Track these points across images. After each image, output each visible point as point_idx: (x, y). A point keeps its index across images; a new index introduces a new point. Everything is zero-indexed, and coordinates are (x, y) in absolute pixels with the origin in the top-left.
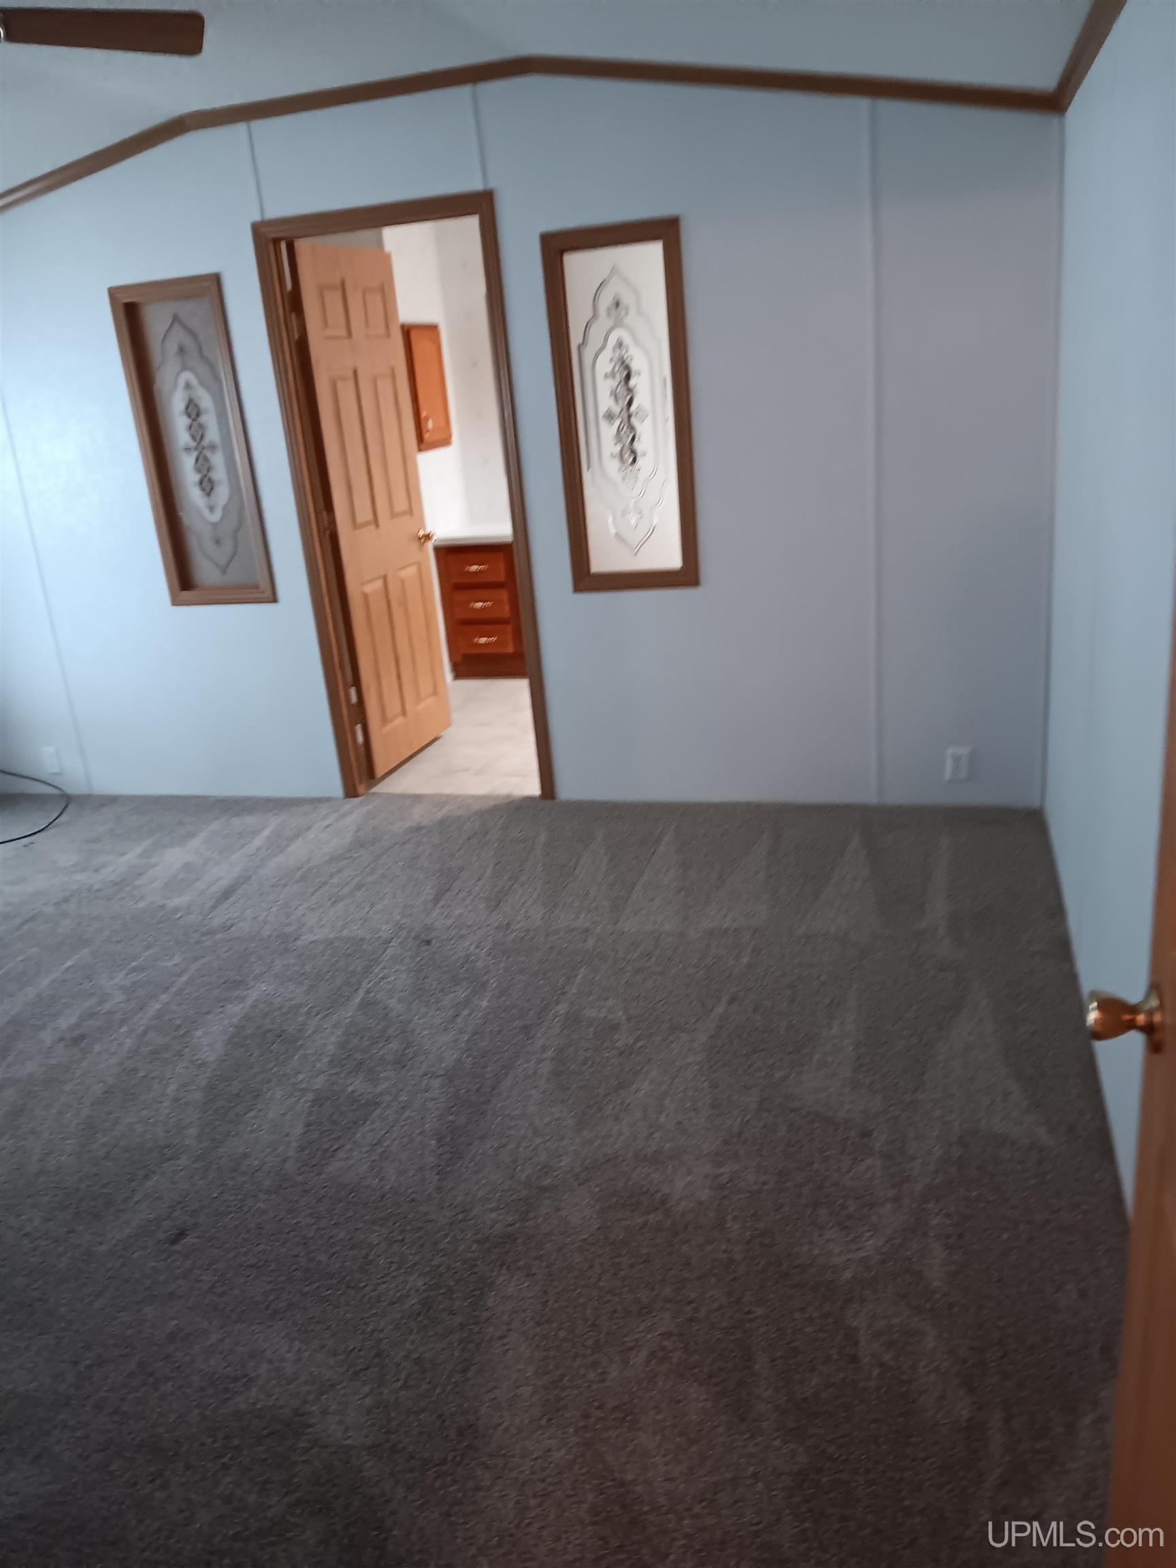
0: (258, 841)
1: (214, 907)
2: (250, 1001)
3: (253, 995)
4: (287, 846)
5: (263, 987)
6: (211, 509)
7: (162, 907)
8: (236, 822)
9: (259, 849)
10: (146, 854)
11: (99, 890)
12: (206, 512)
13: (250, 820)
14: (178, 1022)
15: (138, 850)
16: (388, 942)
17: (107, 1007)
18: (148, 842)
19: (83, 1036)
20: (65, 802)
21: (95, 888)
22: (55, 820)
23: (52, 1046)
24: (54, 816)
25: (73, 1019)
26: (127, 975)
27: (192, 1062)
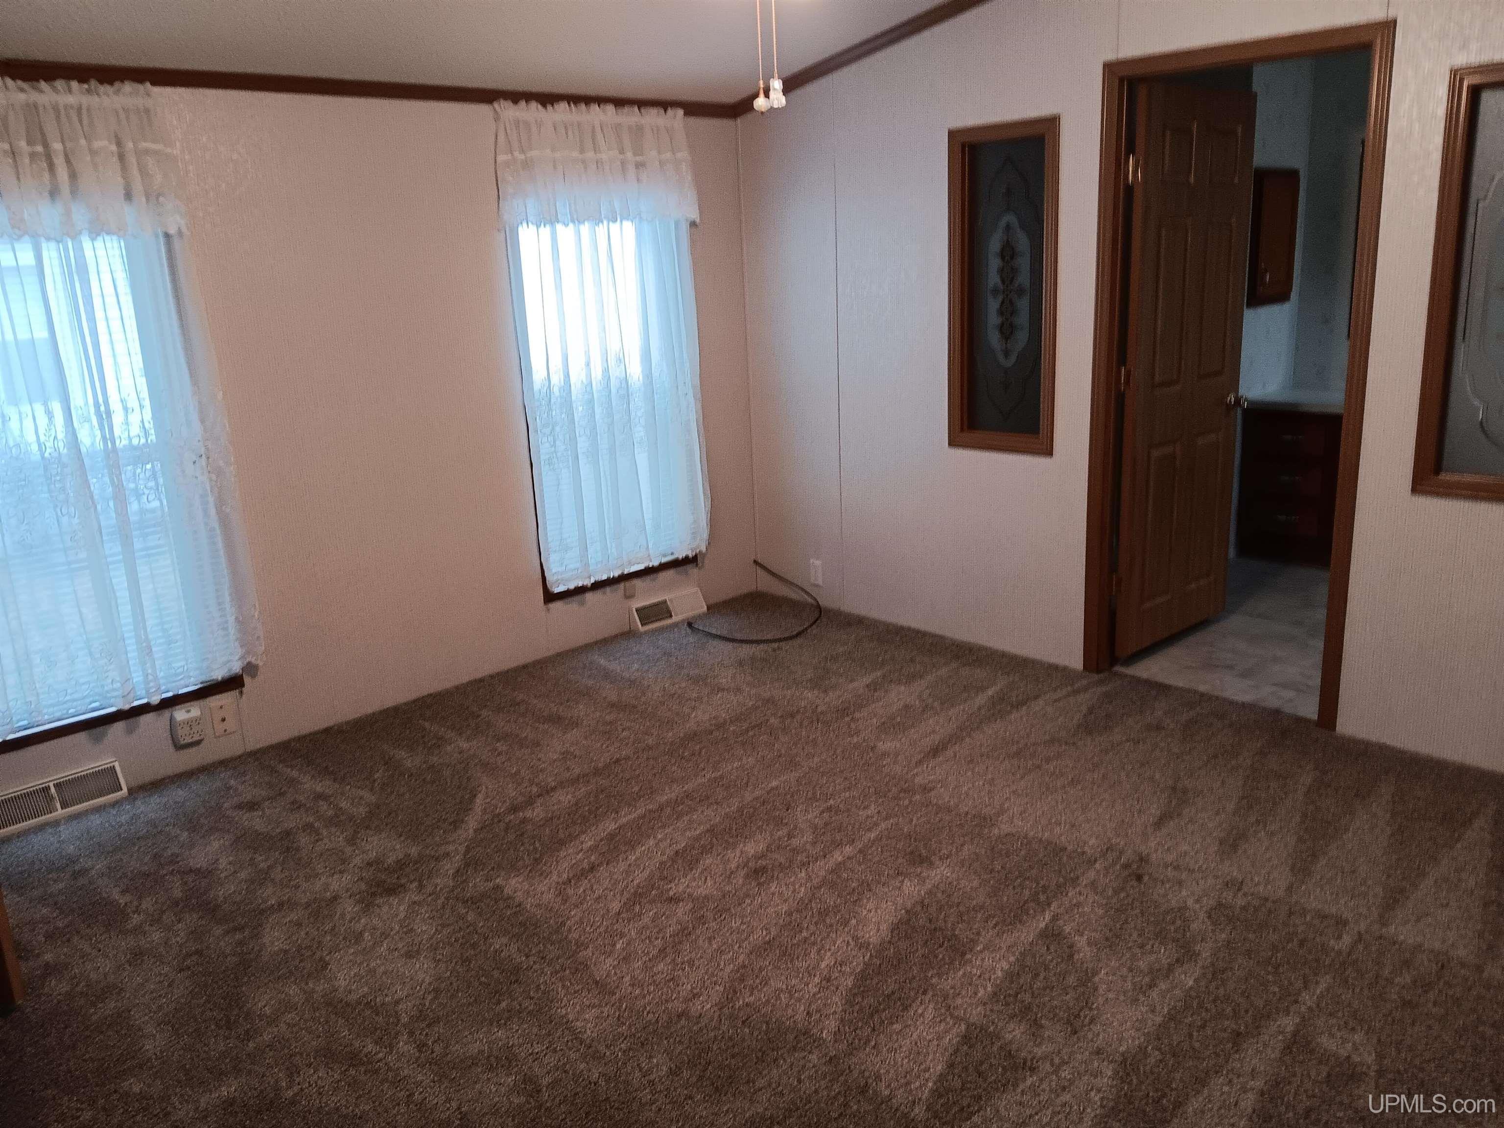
0: (980, 699)
1: (919, 763)
2: (930, 884)
3: (934, 879)
4: (1010, 712)
5: (947, 872)
6: (1007, 353)
8: (965, 672)
9: (980, 708)
10: (873, 687)
12: (1001, 358)
13: (980, 673)
15: (867, 680)
16: (1092, 862)
17: (795, 842)
18: (879, 674)
19: (764, 869)
20: (816, 615)
21: (819, 709)
22: (806, 629)
23: (735, 870)
24: (807, 625)
25: (762, 847)
26: (823, 812)
27: (856, 938)
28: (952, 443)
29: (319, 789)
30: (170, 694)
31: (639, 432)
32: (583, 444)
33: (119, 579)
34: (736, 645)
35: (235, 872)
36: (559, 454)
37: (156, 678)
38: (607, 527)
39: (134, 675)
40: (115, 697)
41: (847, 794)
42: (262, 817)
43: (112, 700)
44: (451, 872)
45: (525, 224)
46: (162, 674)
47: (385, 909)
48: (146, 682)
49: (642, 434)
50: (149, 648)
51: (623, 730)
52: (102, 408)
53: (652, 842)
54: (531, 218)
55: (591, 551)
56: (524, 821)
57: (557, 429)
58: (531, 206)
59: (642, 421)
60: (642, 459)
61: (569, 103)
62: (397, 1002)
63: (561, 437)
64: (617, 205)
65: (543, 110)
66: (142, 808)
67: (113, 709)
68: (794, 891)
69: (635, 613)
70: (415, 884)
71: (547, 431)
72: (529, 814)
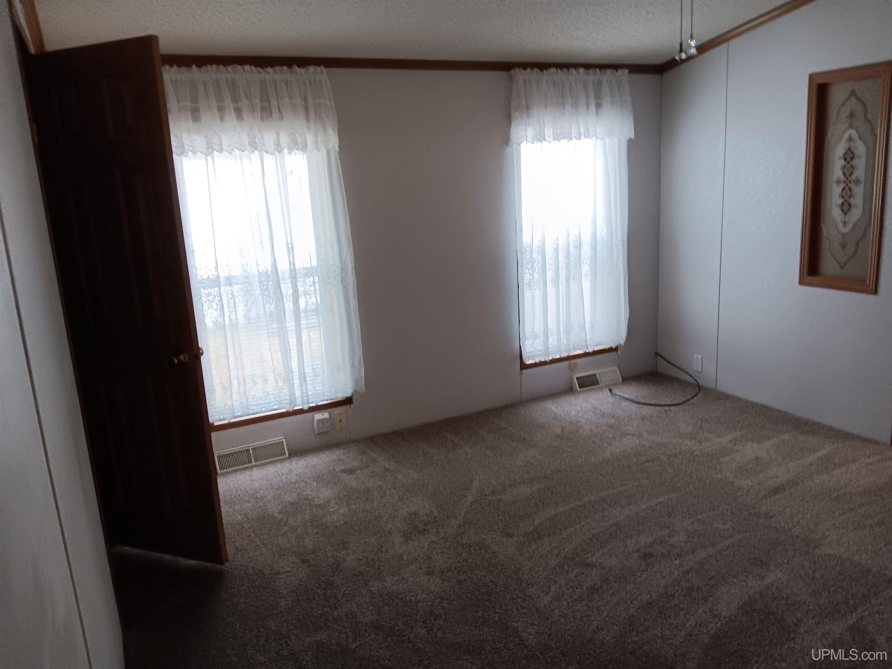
0: (812, 458)
1: (765, 497)
2: (768, 581)
3: (771, 578)
4: (832, 470)
5: (780, 575)
6: (845, 223)
7: (732, 483)
8: (801, 438)
9: (811, 464)
10: (734, 442)
11: (697, 456)
12: (840, 226)
13: (812, 440)
14: (713, 574)
15: (730, 437)
17: (673, 540)
18: (739, 434)
19: (651, 555)
20: (697, 390)
21: (695, 454)
22: (689, 400)
23: (631, 552)
24: (689, 397)
25: (650, 540)
26: (693, 523)
27: (711, 610)
28: (802, 282)
29: (387, 466)
30: (314, 405)
31: (586, 268)
32: (550, 275)
33: (292, 340)
34: (640, 406)
35: (338, 509)
36: (535, 281)
37: (307, 395)
38: (561, 325)
39: (296, 392)
40: (286, 404)
41: (711, 513)
42: (355, 479)
43: (284, 405)
44: (456, 526)
45: (525, 142)
46: (310, 393)
47: (417, 543)
48: (302, 396)
49: (587, 269)
50: (305, 378)
51: (563, 452)
52: (290, 246)
53: (578, 526)
54: (529, 139)
55: (551, 340)
56: (500, 501)
57: (535, 265)
58: (530, 132)
59: (588, 262)
60: (586, 285)
61: (557, 69)
62: (418, 602)
63: (537, 270)
64: (582, 129)
65: (541, 73)
66: (295, 466)
67: (284, 410)
68: (670, 573)
69: (576, 380)
70: (435, 530)
71: (529, 266)
72: (503, 497)
